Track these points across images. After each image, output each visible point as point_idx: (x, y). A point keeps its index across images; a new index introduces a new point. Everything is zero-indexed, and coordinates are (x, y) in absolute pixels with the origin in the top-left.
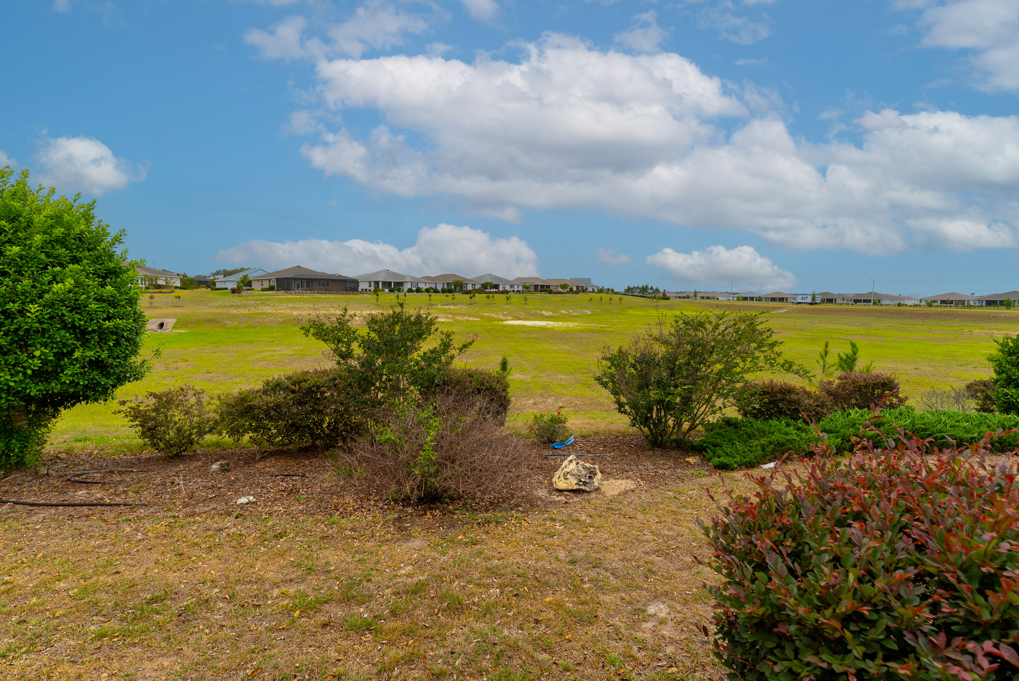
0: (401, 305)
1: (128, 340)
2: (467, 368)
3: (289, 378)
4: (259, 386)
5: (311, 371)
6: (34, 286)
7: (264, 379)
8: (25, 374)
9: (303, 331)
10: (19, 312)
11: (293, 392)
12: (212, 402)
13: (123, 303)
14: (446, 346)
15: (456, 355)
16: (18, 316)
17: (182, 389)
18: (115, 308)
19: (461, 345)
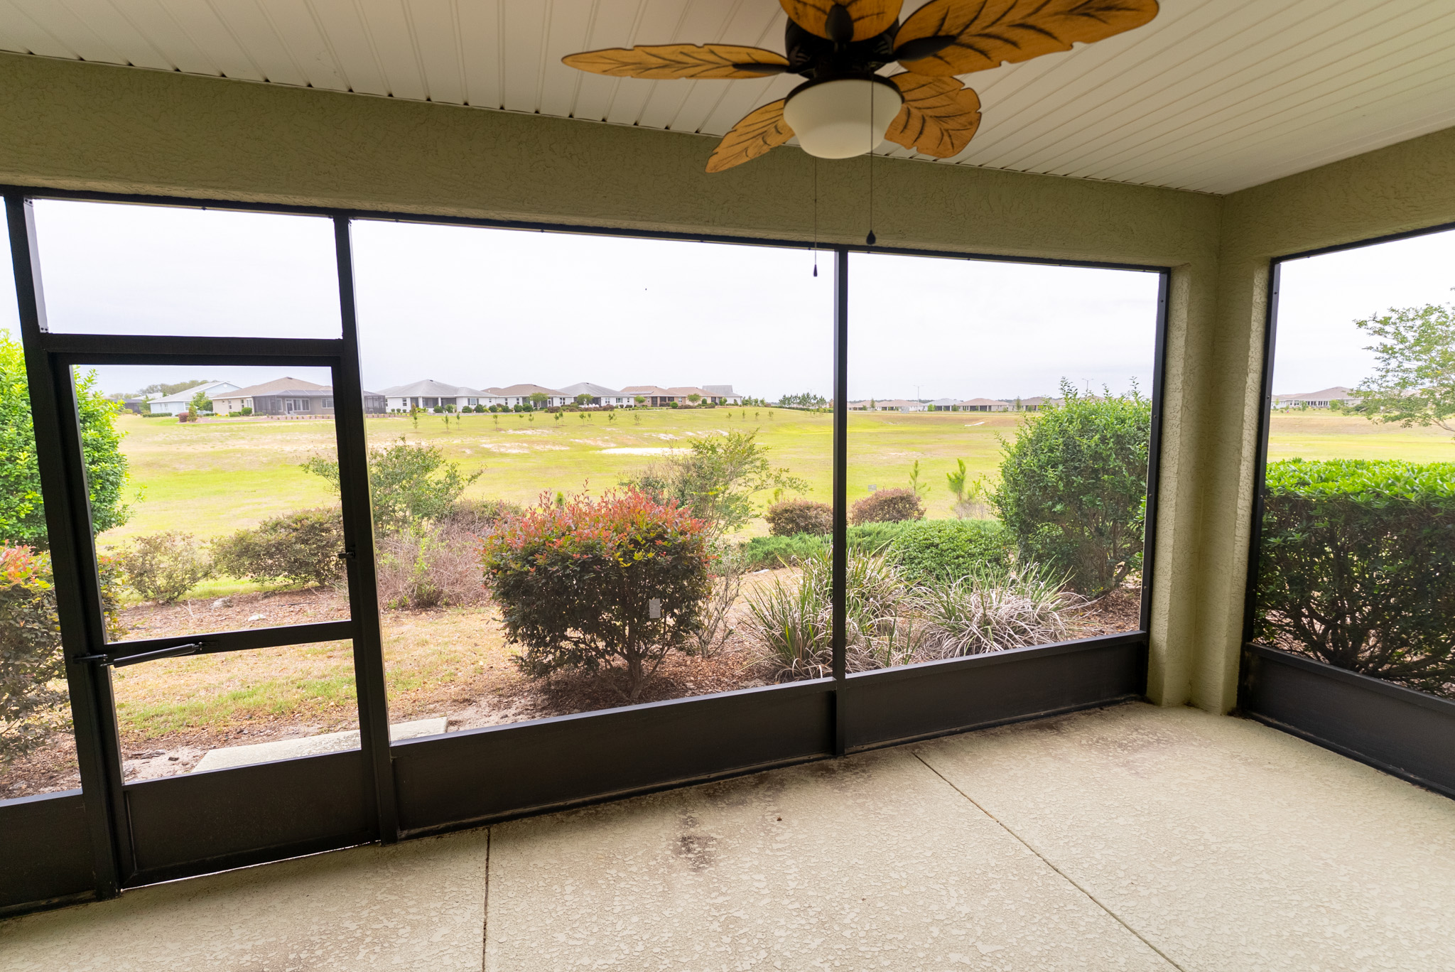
0: (403, 439)
1: (112, 483)
2: (484, 500)
3: (289, 517)
4: (256, 527)
5: (313, 510)
6: (19, 434)
7: (261, 520)
8: (18, 518)
9: (303, 468)
10: (8, 459)
11: (295, 530)
12: (204, 545)
13: (105, 447)
14: (453, 477)
15: (465, 485)
16: (7, 462)
17: (169, 535)
18: (98, 452)
19: (469, 477)
